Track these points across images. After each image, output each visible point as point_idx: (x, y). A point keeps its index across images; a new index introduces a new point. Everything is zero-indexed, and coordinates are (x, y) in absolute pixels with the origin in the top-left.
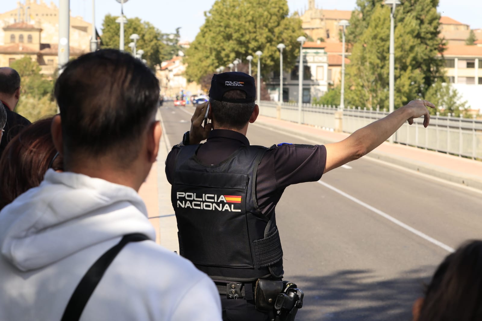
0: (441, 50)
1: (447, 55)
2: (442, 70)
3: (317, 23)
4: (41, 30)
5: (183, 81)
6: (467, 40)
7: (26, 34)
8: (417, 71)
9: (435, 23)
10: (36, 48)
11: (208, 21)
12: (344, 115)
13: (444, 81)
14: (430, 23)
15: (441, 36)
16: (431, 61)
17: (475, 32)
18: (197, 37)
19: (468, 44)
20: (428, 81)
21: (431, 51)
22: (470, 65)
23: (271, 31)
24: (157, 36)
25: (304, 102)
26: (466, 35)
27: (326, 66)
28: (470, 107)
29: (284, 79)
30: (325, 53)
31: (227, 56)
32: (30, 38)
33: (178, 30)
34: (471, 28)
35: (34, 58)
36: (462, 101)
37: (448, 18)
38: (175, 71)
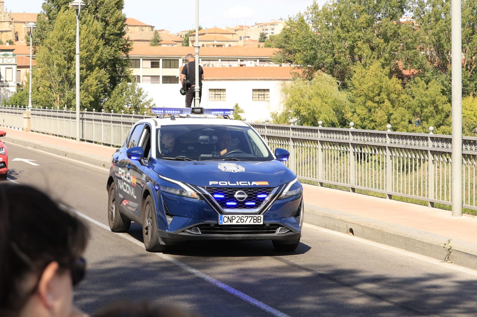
0: (126, 50)
1: (131, 55)
2: (127, 70)
3: (6, 26)
6: (152, 41)
8: (103, 71)
9: (119, 24)
12: (32, 114)
13: (129, 81)
14: (115, 24)
15: (125, 37)
16: (115, 61)
17: (159, 33)
19: (152, 45)
20: (114, 82)
21: (116, 51)
22: (155, 64)
26: (150, 36)
27: (14, 67)
28: (154, 105)
30: (14, 55)
34: (155, 29)
36: (147, 99)
37: (133, 20)
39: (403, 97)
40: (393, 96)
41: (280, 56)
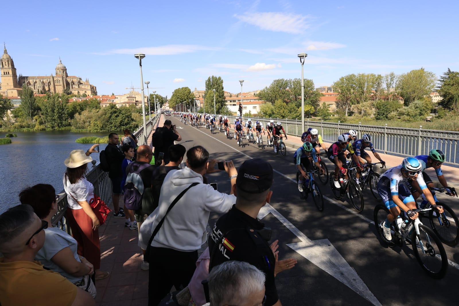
0: (225, 99)
1: (226, 100)
2: (225, 103)
3: (197, 94)
4: (135, 98)
5: (168, 108)
7: (132, 99)
8: (219, 104)
9: (223, 93)
10: (135, 102)
11: (173, 94)
13: (225, 106)
14: (222, 93)
15: (224, 96)
16: (222, 101)
18: (171, 98)
19: (230, 97)
20: (222, 106)
22: (231, 102)
23: (188, 96)
24: (162, 98)
25: (196, 112)
26: (230, 95)
27: (200, 103)
29: (191, 107)
30: (200, 101)
31: (178, 102)
32: (133, 100)
33: (166, 96)
35: (134, 104)
36: (230, 110)
37: (225, 92)
38: (167, 106)
39: (287, 107)
40: (284, 107)
41: (259, 99)
